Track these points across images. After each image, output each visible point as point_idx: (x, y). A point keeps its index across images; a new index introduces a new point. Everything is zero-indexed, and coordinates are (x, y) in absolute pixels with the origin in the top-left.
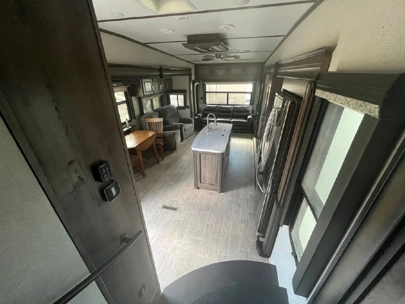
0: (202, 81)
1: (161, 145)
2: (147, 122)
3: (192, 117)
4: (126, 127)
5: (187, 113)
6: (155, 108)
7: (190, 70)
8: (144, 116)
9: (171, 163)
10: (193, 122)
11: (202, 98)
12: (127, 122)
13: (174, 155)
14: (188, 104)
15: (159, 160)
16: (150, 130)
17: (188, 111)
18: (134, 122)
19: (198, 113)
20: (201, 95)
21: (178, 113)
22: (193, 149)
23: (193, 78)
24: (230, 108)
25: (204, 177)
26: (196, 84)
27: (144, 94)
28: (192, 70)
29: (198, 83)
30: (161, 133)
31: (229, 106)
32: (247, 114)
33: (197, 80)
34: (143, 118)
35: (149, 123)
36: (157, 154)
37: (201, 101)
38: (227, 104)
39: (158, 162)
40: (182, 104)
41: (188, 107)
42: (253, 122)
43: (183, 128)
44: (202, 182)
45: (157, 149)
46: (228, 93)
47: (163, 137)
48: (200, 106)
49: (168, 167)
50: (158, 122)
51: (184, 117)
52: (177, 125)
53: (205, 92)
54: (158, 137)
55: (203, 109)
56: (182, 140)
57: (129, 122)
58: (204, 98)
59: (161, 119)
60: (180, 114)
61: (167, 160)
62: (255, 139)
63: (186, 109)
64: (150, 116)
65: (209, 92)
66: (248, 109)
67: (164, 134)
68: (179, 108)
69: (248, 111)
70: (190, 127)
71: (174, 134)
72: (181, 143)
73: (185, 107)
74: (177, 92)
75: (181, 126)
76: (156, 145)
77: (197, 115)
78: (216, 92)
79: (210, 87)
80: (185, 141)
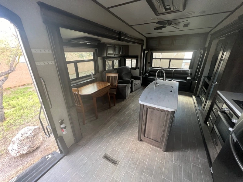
0: (151, 50)
1: (114, 94)
2: (107, 76)
3: (140, 75)
4: (91, 78)
5: (137, 73)
6: (115, 67)
7: (143, 40)
8: (105, 71)
9: (120, 110)
10: (141, 79)
11: (149, 63)
12: (92, 75)
13: (123, 103)
14: (139, 66)
15: (112, 105)
16: (108, 82)
17: (138, 71)
18: (98, 75)
19: (145, 73)
20: (149, 61)
21: (130, 72)
22: (140, 102)
23: (144, 47)
24: (171, 70)
25: (149, 132)
26: (146, 52)
27: (106, 55)
28: (144, 41)
29: (147, 52)
30: (116, 85)
31: (171, 69)
32: (186, 76)
33: (147, 49)
34: (104, 73)
35: (108, 76)
36: (110, 101)
37: (148, 65)
38: (169, 68)
39: (110, 108)
40: (134, 66)
41: (138, 68)
42: (192, 82)
43: (133, 83)
44: (146, 136)
45: (110, 97)
46: (170, 59)
47: (117, 88)
48: (147, 69)
49: (117, 112)
50: (114, 77)
51: (134, 75)
52: (129, 80)
53: (152, 59)
54: (112, 87)
55: (149, 70)
56: (132, 91)
57: (94, 75)
58: (151, 63)
59: (117, 74)
60: (132, 73)
61: (117, 106)
62: (194, 97)
63: (137, 69)
64: (110, 72)
65: (155, 59)
66: (187, 71)
67: (117, 86)
68: (132, 68)
69: (187, 74)
70: (138, 82)
71: (126, 86)
72: (131, 94)
73: (137, 67)
74: (132, 57)
75: (132, 81)
76: (110, 93)
77: (144, 75)
78: (161, 59)
79: (156, 55)
80: (133, 93)
